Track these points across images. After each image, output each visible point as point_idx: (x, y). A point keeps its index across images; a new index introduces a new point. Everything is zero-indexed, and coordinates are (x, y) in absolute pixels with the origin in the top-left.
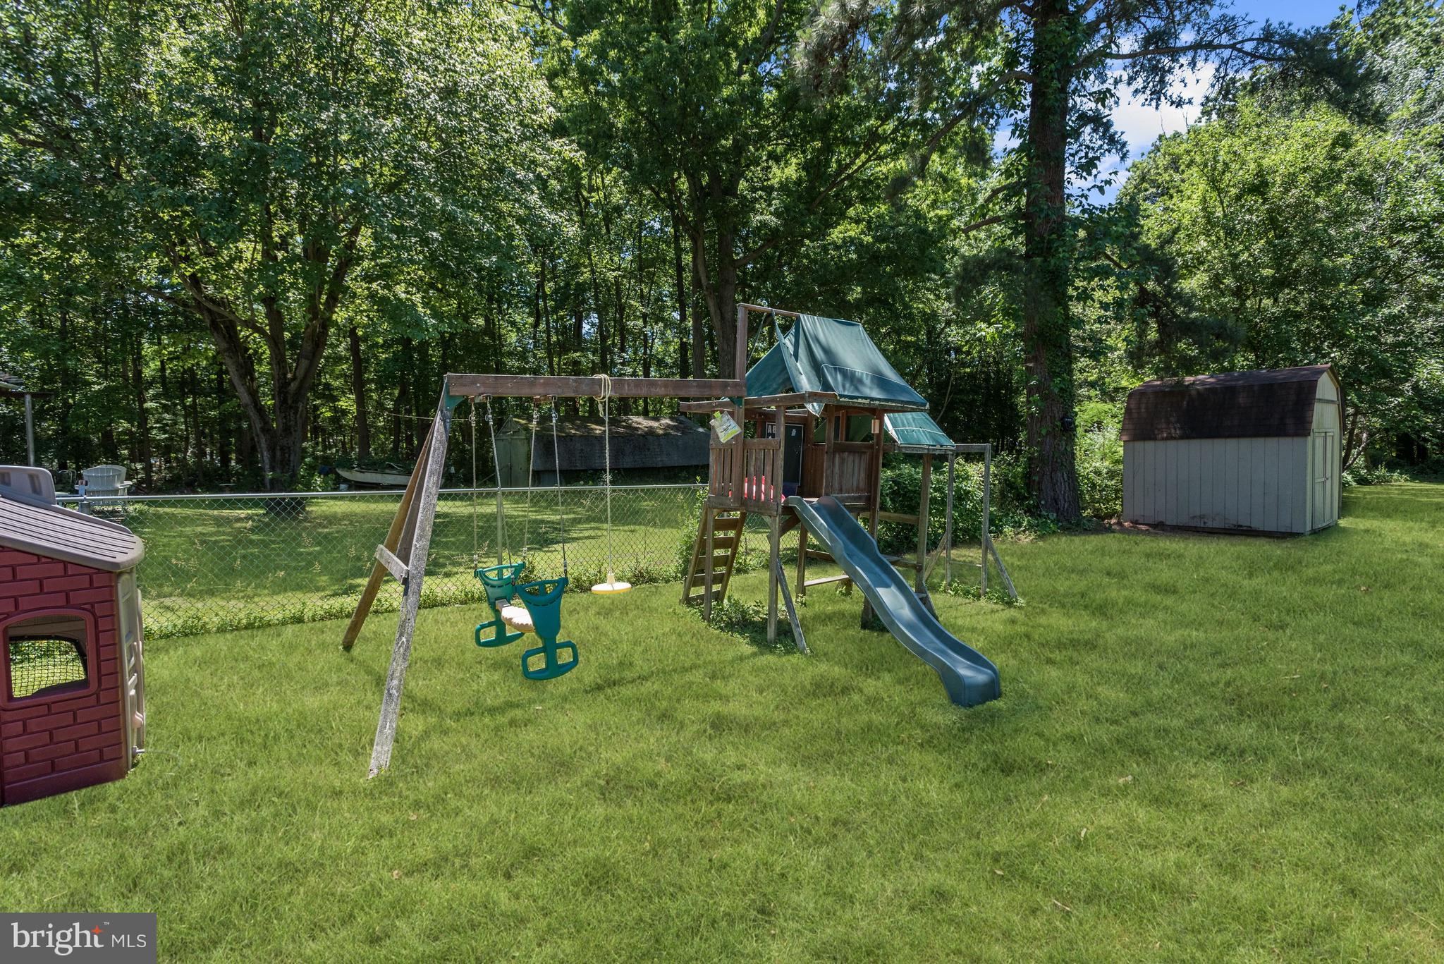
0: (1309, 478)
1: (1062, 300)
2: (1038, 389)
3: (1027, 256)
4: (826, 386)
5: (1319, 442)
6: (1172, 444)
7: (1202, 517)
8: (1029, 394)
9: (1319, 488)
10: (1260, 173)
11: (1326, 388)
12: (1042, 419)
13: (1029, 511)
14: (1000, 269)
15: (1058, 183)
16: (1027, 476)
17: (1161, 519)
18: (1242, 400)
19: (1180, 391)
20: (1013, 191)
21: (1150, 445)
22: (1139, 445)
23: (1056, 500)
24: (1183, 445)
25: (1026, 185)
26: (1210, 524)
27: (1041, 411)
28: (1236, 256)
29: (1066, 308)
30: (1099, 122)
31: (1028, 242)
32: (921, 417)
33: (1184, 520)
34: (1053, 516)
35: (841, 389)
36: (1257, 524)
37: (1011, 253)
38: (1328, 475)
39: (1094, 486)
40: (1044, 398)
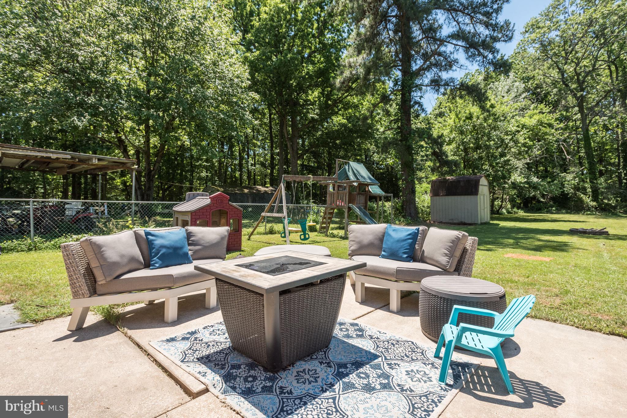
0: (479, 207)
1: (411, 154)
2: (405, 180)
3: (401, 141)
4: (358, 179)
5: (482, 197)
6: (444, 197)
7: (452, 219)
8: (403, 181)
9: (482, 211)
10: (470, 114)
11: (483, 181)
12: (406, 189)
13: (403, 217)
14: (393, 144)
15: (409, 120)
16: (402, 206)
17: (441, 220)
18: (462, 184)
19: (445, 181)
20: (396, 121)
21: (438, 197)
22: (435, 198)
23: (410, 213)
24: (447, 197)
25: (400, 119)
26: (455, 222)
27: (406, 187)
28: (463, 139)
29: (412, 156)
30: (420, 105)
31: (401, 136)
32: (377, 186)
33: (447, 221)
34: (410, 218)
35: (361, 180)
36: (467, 221)
37: (397, 140)
38: (486, 206)
39: (422, 210)
40: (407, 182)
